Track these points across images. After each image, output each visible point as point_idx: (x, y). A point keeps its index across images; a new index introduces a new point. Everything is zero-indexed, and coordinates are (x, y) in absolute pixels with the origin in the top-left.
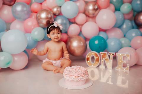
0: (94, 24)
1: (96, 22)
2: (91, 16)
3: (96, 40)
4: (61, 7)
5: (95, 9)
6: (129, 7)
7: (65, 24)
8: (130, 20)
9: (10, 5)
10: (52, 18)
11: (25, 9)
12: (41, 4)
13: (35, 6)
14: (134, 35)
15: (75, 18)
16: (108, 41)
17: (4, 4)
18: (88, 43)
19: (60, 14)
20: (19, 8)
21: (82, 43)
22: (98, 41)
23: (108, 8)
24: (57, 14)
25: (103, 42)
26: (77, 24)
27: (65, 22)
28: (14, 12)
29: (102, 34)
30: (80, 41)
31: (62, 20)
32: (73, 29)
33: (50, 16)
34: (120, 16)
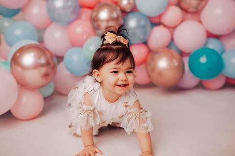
1: (200, 22)
2: (191, 10)
3: (202, 56)
7: (144, 27)
10: (120, 19)
11: (70, 3)
15: (160, 17)
16: (225, 56)
18: (186, 60)
19: (134, 9)
21: (175, 61)
22: (206, 57)
24: (128, 10)
25: (216, 59)
26: (165, 26)
27: (143, 23)
29: (213, 45)
30: (171, 58)
31: (138, 21)
32: (158, 36)
33: (115, 15)
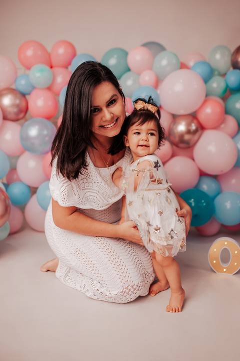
1: (193, 159)
5: (192, 131)
9: (16, 120)
11: (45, 132)
16: (218, 201)
17: (5, 118)
20: (33, 132)
25: (204, 204)
28: (24, 138)
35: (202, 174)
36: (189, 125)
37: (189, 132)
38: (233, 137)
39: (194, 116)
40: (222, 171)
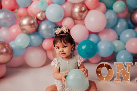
0: (83, 26)
2: (79, 18)
3: (84, 45)
4: (45, 11)
6: (122, 5)
7: (51, 29)
8: (126, 18)
10: (35, 24)
11: (8, 16)
12: (27, 8)
13: (21, 11)
14: (127, 36)
16: (99, 44)
19: (45, 19)
22: (86, 46)
23: (98, 8)
24: (42, 20)
25: (92, 47)
27: (50, 27)
33: (32, 22)
34: (113, 15)
35: (90, 33)
36: (81, 8)
37: (81, 11)
38: (104, 13)
39: (83, 4)
40: (99, 30)
